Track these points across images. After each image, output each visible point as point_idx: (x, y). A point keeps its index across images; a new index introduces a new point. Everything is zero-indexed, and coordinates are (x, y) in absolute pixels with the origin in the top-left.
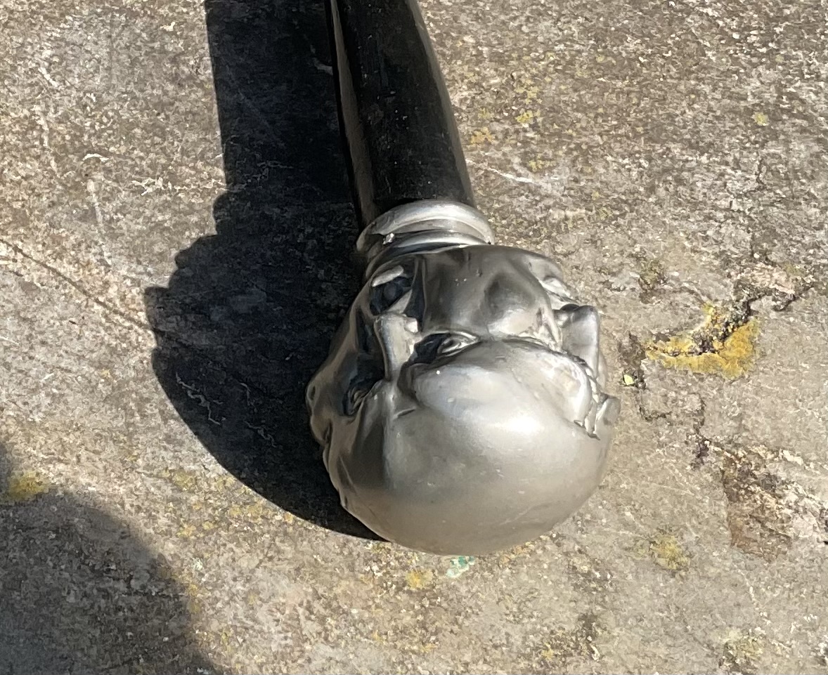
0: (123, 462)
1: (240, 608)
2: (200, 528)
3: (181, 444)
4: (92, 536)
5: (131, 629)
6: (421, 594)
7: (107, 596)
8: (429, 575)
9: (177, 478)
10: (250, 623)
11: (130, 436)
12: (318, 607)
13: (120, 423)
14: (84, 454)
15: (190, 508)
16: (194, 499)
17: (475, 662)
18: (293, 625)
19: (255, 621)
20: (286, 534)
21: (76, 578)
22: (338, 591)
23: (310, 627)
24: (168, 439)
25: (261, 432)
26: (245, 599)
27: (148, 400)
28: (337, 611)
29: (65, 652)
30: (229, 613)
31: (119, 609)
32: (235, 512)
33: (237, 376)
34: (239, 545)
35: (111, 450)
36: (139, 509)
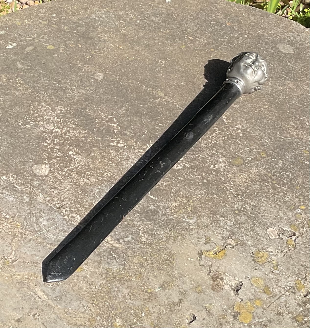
0: (98, 266)
1: (115, 293)
2: (110, 278)
3: (110, 264)
4: (90, 278)
5: (95, 295)
6: (150, 293)
7: (91, 289)
8: (152, 290)
9: (108, 270)
10: (117, 296)
11: (100, 261)
12: (130, 294)
13: (99, 259)
14: (91, 264)
15: (109, 275)
16: (110, 273)
17: (158, 305)
18: (125, 296)
19: (118, 295)
20: (126, 281)
21: (86, 285)
22: (134, 291)
23: (128, 297)
24: (108, 262)
25: (125, 263)
26: (117, 292)
27: (105, 255)
28: (133, 295)
29: (82, 298)
30: (113, 294)
31: (93, 291)
32: (118, 276)
33: (123, 252)
34: (117, 282)
35: (96, 264)
36: (100, 274)
